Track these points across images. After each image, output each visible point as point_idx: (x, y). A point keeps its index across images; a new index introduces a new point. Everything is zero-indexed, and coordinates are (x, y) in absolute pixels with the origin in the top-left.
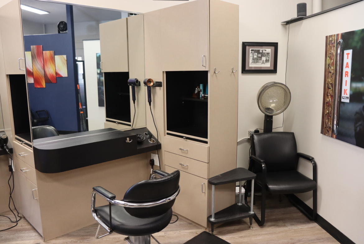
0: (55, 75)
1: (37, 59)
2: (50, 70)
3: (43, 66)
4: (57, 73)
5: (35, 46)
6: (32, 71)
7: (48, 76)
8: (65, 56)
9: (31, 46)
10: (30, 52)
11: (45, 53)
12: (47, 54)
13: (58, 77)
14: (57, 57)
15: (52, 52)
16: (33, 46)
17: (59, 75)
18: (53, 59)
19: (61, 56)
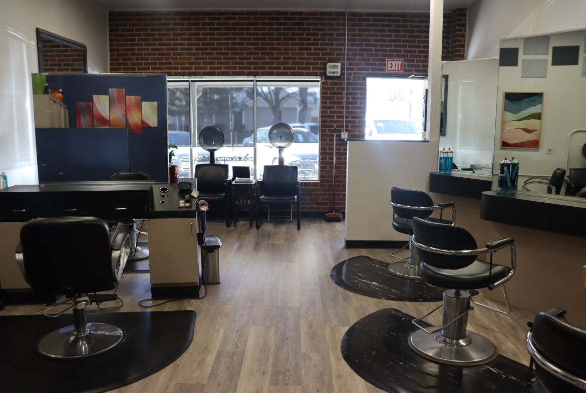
0: (141, 125)
1: (117, 105)
2: (134, 118)
3: (125, 113)
4: (143, 122)
5: (115, 89)
6: (108, 119)
7: (131, 125)
8: (156, 103)
9: (110, 89)
10: (108, 96)
11: (129, 98)
12: (131, 99)
13: (145, 126)
14: (145, 104)
15: (138, 98)
16: (112, 89)
17: (147, 124)
18: (139, 107)
19: (150, 102)
